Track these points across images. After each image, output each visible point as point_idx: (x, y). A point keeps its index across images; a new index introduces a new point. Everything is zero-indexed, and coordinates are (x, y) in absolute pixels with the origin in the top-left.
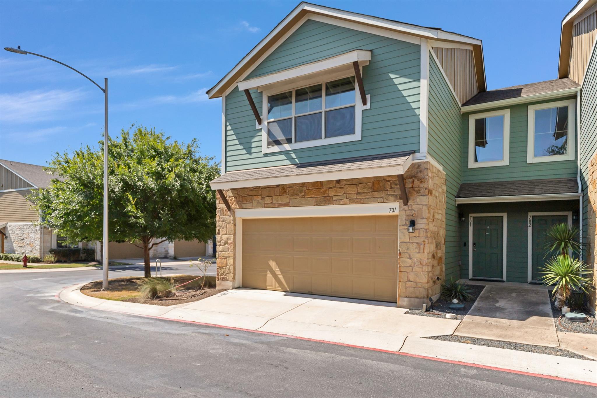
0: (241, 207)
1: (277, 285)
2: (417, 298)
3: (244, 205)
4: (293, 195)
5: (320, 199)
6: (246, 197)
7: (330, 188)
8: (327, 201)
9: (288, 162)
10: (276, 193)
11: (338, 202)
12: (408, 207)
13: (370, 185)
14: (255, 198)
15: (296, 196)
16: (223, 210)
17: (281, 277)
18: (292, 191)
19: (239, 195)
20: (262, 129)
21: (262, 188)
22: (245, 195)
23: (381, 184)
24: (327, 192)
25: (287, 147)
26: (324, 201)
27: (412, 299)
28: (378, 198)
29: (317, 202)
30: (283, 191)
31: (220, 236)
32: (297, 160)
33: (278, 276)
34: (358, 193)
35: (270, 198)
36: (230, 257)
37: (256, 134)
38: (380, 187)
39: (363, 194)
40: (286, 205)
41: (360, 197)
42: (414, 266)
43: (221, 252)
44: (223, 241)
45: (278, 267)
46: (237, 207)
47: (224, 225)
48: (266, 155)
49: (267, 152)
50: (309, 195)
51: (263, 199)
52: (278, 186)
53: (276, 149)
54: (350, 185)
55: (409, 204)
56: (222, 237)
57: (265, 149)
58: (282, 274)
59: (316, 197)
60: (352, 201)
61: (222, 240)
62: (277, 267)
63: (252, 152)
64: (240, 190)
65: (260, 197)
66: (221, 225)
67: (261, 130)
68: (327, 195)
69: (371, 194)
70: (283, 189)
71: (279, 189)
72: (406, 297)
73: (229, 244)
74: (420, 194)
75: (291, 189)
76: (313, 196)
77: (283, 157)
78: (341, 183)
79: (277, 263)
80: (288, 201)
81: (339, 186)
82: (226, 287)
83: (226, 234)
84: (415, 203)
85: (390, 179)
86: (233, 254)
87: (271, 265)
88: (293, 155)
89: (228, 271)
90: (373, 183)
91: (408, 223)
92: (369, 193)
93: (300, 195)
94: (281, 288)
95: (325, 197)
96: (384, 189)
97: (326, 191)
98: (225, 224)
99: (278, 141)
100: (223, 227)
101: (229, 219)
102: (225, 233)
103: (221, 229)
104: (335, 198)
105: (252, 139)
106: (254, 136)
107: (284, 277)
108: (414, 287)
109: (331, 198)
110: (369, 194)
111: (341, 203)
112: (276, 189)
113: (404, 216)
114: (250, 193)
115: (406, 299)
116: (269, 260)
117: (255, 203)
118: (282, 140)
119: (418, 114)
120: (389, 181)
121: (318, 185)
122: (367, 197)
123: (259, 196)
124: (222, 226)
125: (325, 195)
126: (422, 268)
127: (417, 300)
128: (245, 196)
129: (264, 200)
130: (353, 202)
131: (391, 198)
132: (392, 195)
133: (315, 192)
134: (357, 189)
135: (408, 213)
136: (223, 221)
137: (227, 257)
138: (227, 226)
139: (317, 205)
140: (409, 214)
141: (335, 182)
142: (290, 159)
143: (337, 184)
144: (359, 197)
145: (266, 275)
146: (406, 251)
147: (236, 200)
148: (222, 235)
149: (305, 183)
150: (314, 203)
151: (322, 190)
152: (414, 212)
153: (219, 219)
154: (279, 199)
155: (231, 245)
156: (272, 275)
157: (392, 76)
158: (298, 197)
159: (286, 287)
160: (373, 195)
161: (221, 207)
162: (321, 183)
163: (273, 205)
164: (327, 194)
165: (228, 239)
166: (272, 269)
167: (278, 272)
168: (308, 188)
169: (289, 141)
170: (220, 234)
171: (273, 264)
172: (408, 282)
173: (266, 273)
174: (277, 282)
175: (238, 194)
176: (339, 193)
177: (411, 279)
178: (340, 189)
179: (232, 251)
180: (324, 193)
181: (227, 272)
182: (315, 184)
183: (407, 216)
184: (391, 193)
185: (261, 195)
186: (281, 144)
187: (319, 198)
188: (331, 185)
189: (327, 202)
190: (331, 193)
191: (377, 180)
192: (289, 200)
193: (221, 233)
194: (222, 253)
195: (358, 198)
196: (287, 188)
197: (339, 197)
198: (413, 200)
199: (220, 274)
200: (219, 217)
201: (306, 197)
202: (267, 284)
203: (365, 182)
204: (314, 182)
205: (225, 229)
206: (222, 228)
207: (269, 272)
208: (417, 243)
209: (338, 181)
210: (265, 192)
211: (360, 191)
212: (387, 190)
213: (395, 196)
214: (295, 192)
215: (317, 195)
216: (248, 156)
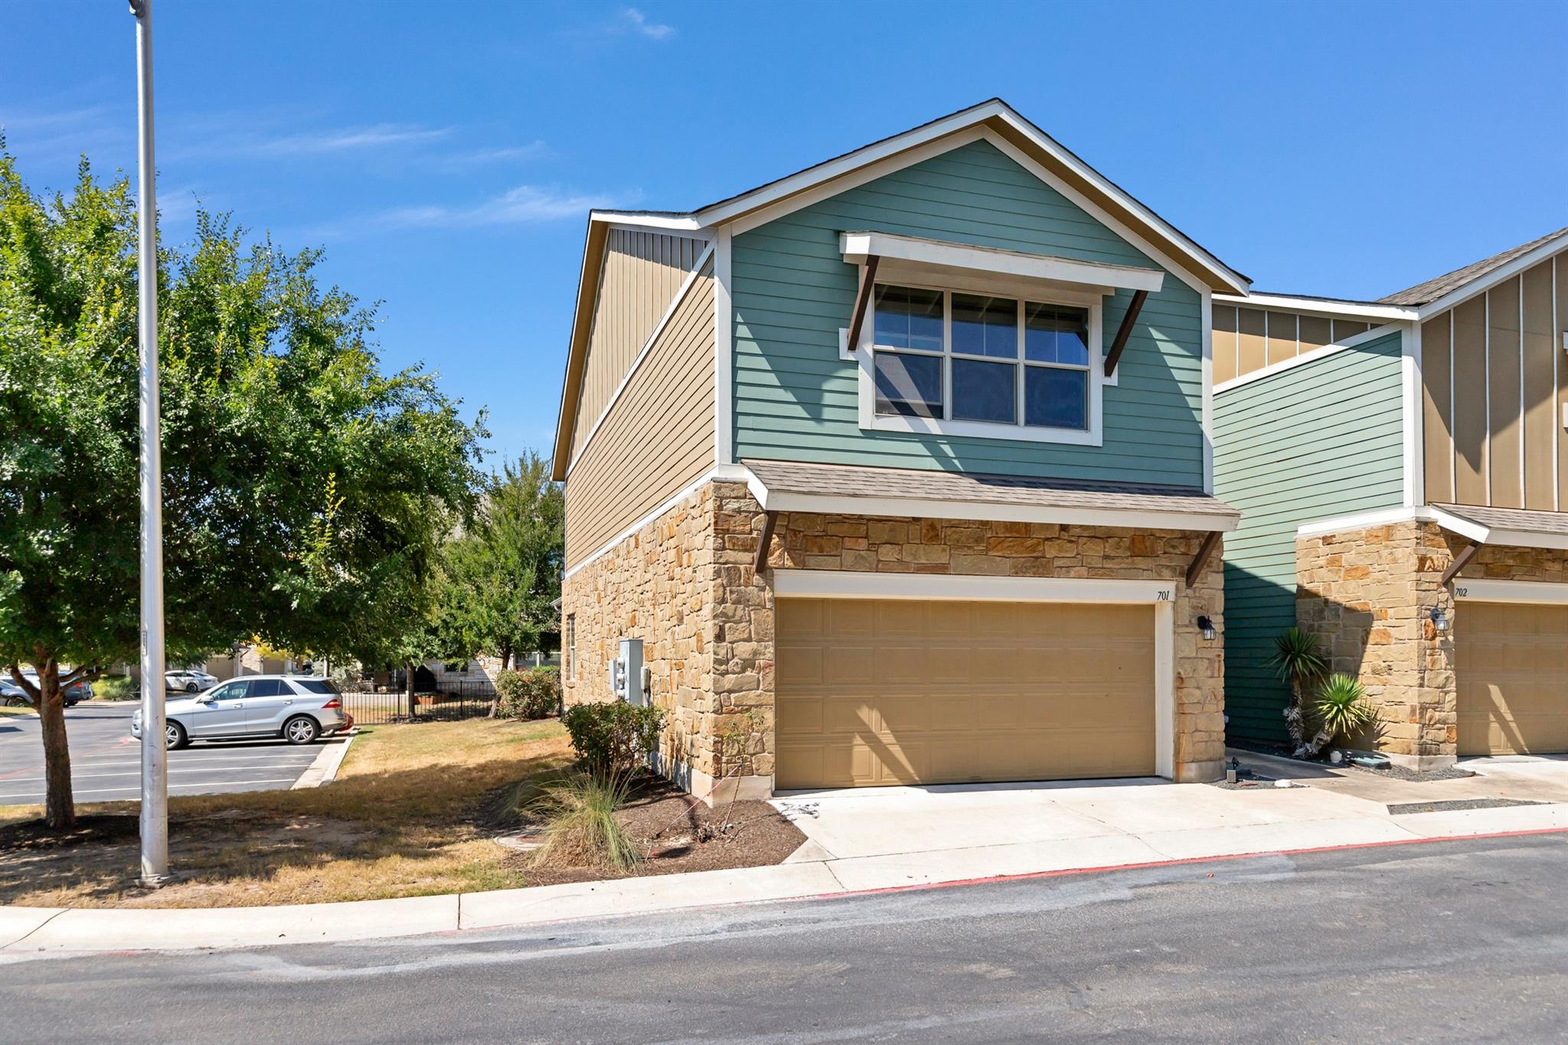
0: (801, 565)
1: (886, 770)
2: (1210, 760)
3: (811, 561)
4: (958, 545)
5: (1024, 562)
6: (818, 540)
7: (1047, 539)
8: (1039, 567)
9: (933, 464)
10: (910, 536)
11: (1065, 571)
12: (1195, 592)
13: (1127, 542)
14: (848, 543)
15: (966, 549)
16: (739, 569)
17: (896, 750)
18: (956, 536)
19: (795, 532)
20: (857, 363)
21: (869, 520)
22: (816, 534)
23: (1148, 544)
24: (1041, 548)
25: (932, 426)
26: (1034, 567)
27: (1204, 763)
28: (1144, 570)
29: (1016, 567)
30: (932, 533)
31: (724, 644)
32: (956, 462)
33: (887, 749)
34: (1106, 557)
35: (897, 548)
36: (761, 705)
37: (837, 370)
38: (1146, 548)
39: (1116, 561)
40: (941, 569)
41: (1111, 566)
42: (1205, 703)
43: (730, 692)
44: (736, 660)
45: (887, 723)
46: (789, 563)
47: (740, 612)
48: (869, 434)
49: (875, 428)
50: (998, 551)
51: (873, 547)
52: (916, 520)
53: (899, 423)
54: (1092, 537)
55: (1194, 586)
56: (732, 649)
57: (867, 418)
58: (898, 741)
59: (1014, 555)
60: (1094, 573)
61: (733, 657)
62: (884, 725)
63: (825, 417)
64: (797, 516)
65: (863, 543)
66: (730, 614)
67: (854, 365)
68: (1040, 554)
69: (1130, 560)
70: (932, 531)
71: (921, 529)
72: (1193, 762)
73: (760, 669)
74: (1212, 569)
75: (954, 532)
76: (1007, 553)
77: (919, 448)
78: (1072, 532)
79: (885, 716)
80: (944, 560)
81: (1066, 538)
82: (750, 794)
83: (749, 640)
84: (1205, 586)
85: (1163, 535)
86: (773, 696)
87: (866, 721)
88: (947, 449)
89: (756, 746)
90: (1133, 539)
91: (1195, 621)
92: (1127, 557)
93: (976, 548)
94: (897, 777)
95: (1037, 558)
96: (1153, 554)
97: (1038, 544)
98: (744, 609)
99: (907, 405)
100: (737, 618)
101: (759, 596)
102: (746, 636)
103: (727, 626)
104: (1059, 563)
105: (824, 381)
106: (829, 377)
107: (903, 748)
108: (1206, 742)
109: (1049, 562)
110: (1127, 561)
111: (1072, 574)
112: (911, 527)
113: (1187, 608)
114: (832, 529)
115: (1194, 765)
116: (859, 708)
117: (848, 557)
118: (918, 405)
119: (1198, 420)
120: (1161, 538)
121: (1019, 531)
122: (1123, 565)
123: (860, 540)
124: (734, 616)
125: (1034, 555)
126: (1217, 705)
127: (1211, 764)
128: (817, 536)
129: (877, 551)
130: (1096, 574)
131: (1166, 573)
132: (1167, 567)
133: (1012, 544)
134: (1105, 547)
135: (1195, 602)
136: (737, 602)
137: (751, 706)
138: (750, 616)
139: (1016, 574)
140: (1195, 604)
141: (1057, 528)
142: (940, 456)
143: (1063, 533)
144: (1109, 564)
145: (849, 750)
146: (1191, 675)
147: (783, 543)
148: (732, 643)
149: (988, 521)
150: (1010, 569)
151: (1029, 543)
152: (1203, 602)
153: (724, 594)
154: (922, 552)
155: (767, 670)
156: (870, 746)
157: (1156, 334)
158: (970, 552)
159: (910, 775)
160: (1133, 563)
161: (732, 560)
162: (1027, 526)
163: (902, 567)
164: (1039, 551)
165: (755, 653)
166: (871, 732)
167: (887, 737)
168: (997, 533)
169: (937, 412)
170: (724, 640)
171: (870, 717)
172: (1197, 734)
173: (851, 742)
174: (886, 764)
175: (791, 527)
176: (1067, 551)
177: (1201, 727)
178: (1069, 545)
179: (772, 687)
180: (1033, 548)
181: (751, 750)
182: (1012, 527)
183: (1194, 607)
184: (1163, 562)
185: (866, 537)
186: (914, 414)
187: (1023, 560)
188: (1049, 532)
189: (1041, 570)
190: (1051, 551)
191: (1140, 533)
192: (948, 557)
193: (727, 637)
194: (733, 696)
195: (1107, 566)
196: (942, 527)
197: (1065, 560)
198: (1202, 579)
199: (724, 759)
200: (725, 589)
201: (990, 553)
202: (854, 773)
203: (1119, 535)
204: (1010, 522)
205: (743, 624)
206: (735, 622)
207: (858, 740)
208: (1208, 659)
209: (1064, 528)
210: (880, 533)
211: (1108, 551)
212: (1158, 556)
213: (1173, 569)
214: (963, 539)
215: (1016, 552)
216: (812, 426)
